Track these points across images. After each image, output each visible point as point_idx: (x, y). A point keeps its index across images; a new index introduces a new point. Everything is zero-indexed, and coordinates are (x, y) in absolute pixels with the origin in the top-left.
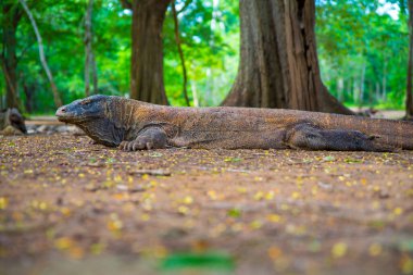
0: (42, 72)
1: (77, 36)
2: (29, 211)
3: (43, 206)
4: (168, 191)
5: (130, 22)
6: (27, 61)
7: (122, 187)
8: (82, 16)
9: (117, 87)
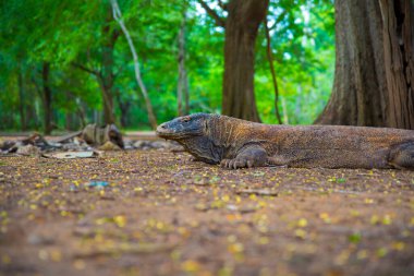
0: (137, 88)
1: (171, 53)
2: (147, 230)
3: (160, 226)
4: (279, 213)
5: (223, 39)
6: (123, 78)
7: (232, 207)
8: (175, 35)
9: (208, 103)
